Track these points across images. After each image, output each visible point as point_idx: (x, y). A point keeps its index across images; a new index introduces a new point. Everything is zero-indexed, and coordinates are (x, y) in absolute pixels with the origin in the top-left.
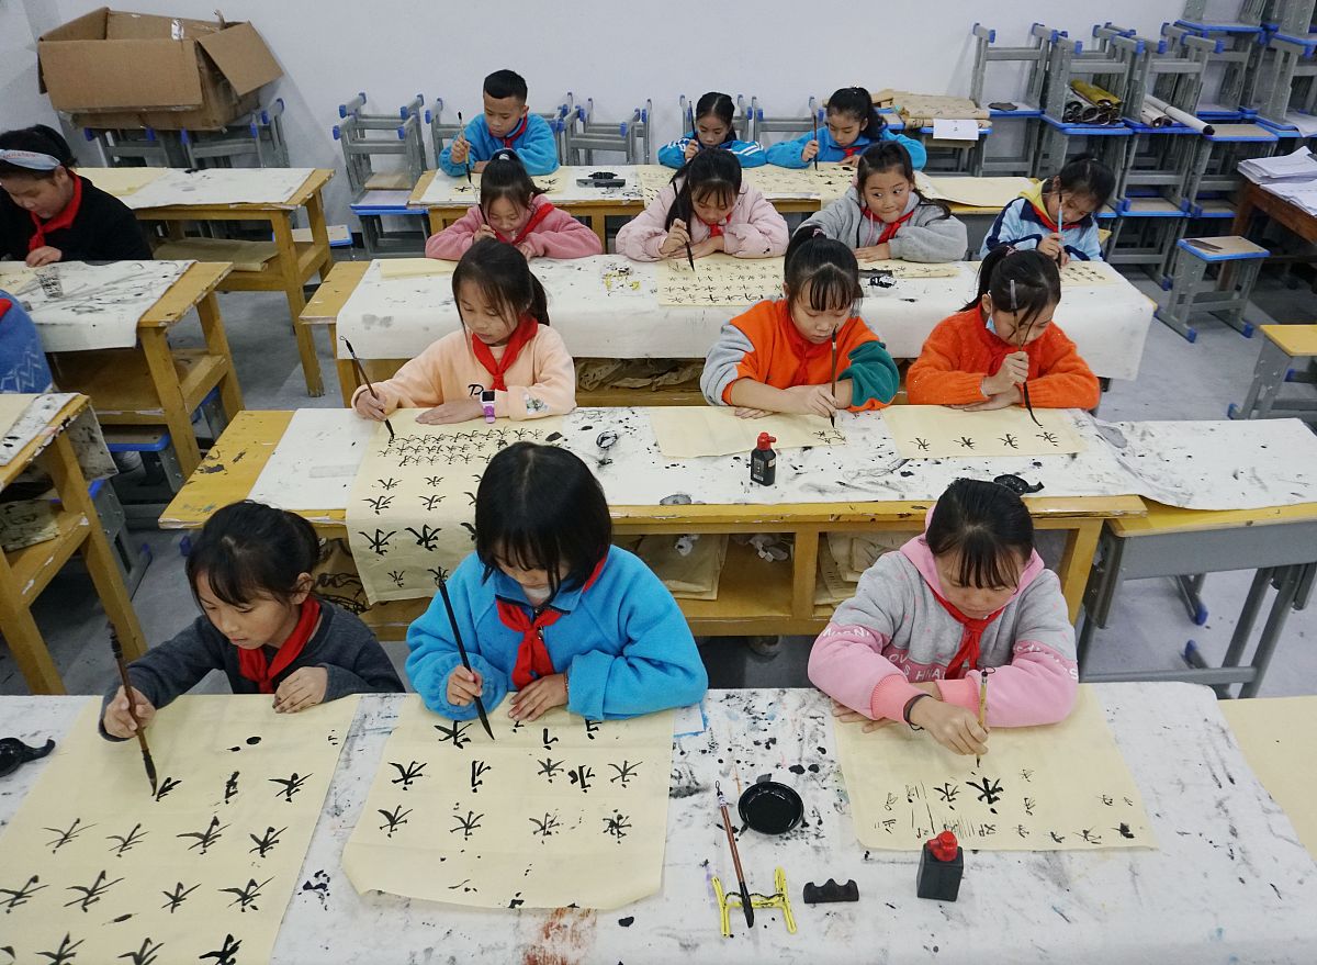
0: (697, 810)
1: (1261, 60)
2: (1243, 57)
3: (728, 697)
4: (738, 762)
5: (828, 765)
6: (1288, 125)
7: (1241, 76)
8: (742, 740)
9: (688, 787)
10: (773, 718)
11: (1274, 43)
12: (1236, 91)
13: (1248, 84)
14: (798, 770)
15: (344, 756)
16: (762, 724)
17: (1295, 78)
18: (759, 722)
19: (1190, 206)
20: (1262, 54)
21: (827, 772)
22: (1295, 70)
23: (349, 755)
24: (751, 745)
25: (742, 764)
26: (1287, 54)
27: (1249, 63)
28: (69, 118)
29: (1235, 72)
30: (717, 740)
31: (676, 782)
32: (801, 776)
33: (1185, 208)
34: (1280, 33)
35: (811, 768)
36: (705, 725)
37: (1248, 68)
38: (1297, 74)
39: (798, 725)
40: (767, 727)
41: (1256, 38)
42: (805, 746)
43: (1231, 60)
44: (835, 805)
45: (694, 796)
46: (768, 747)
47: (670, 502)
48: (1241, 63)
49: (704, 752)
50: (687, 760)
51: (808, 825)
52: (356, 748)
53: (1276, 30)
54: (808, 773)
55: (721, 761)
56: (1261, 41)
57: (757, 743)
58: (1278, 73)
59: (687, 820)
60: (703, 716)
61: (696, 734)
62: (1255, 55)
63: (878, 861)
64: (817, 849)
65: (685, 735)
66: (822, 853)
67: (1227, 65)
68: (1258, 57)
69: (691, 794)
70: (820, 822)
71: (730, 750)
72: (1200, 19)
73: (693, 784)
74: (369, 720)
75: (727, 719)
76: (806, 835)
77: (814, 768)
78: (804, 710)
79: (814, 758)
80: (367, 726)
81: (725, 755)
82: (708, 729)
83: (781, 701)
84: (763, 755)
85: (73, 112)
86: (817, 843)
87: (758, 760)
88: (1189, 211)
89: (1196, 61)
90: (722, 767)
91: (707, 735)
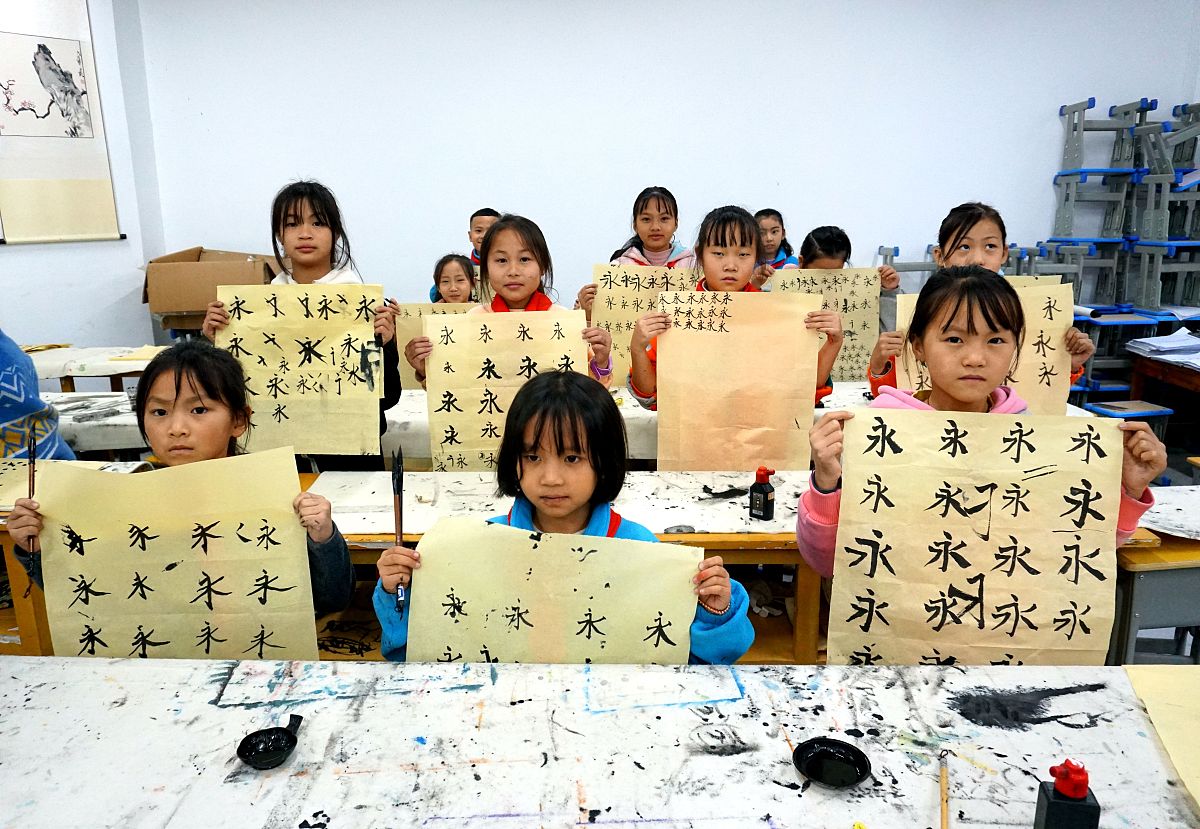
0: (747, 767)
1: (1128, 265)
2: (1112, 263)
3: (762, 670)
4: (786, 725)
5: (889, 730)
6: (1164, 312)
7: (1113, 278)
8: (785, 707)
9: (733, 746)
10: (816, 688)
11: (1138, 249)
12: (1110, 290)
13: (1120, 284)
14: (857, 733)
15: (352, 711)
16: (806, 693)
17: (1162, 274)
18: (801, 692)
19: (1087, 381)
20: (1128, 259)
21: (889, 736)
22: (1162, 268)
23: (357, 710)
24: (796, 711)
25: (790, 727)
26: (1152, 257)
27: (1118, 267)
28: (161, 320)
29: (1106, 276)
30: (758, 705)
31: (719, 741)
32: (859, 739)
33: (1084, 383)
34: (1142, 240)
35: (869, 732)
36: (742, 693)
37: (1117, 273)
38: (1164, 271)
39: (845, 695)
40: (811, 696)
41: (1121, 247)
42: (858, 712)
43: (1101, 265)
44: (908, 766)
45: (742, 755)
46: (816, 713)
47: (674, 531)
48: (1111, 268)
49: (745, 716)
50: (728, 722)
51: (881, 784)
52: (365, 705)
53: (1138, 240)
54: (867, 736)
55: (765, 724)
56: (1126, 249)
57: (802, 709)
58: (1146, 272)
59: (737, 776)
60: (738, 685)
61: (734, 700)
62: (1122, 261)
63: (978, 821)
64: (898, 807)
65: (721, 701)
66: (906, 810)
67: (1098, 271)
68: (1124, 263)
69: (738, 753)
70: (895, 782)
71: (774, 715)
72: (1070, 234)
73: (738, 744)
74: (380, 682)
75: (766, 688)
76: (881, 793)
77: (874, 732)
78: (849, 682)
79: (872, 724)
80: (378, 687)
81: (770, 720)
82: (746, 696)
83: (821, 674)
84: (813, 719)
85: (165, 314)
86: (897, 801)
87: (808, 724)
88: (1087, 386)
89: (1072, 263)
90: (768, 729)
91: (745, 702)
